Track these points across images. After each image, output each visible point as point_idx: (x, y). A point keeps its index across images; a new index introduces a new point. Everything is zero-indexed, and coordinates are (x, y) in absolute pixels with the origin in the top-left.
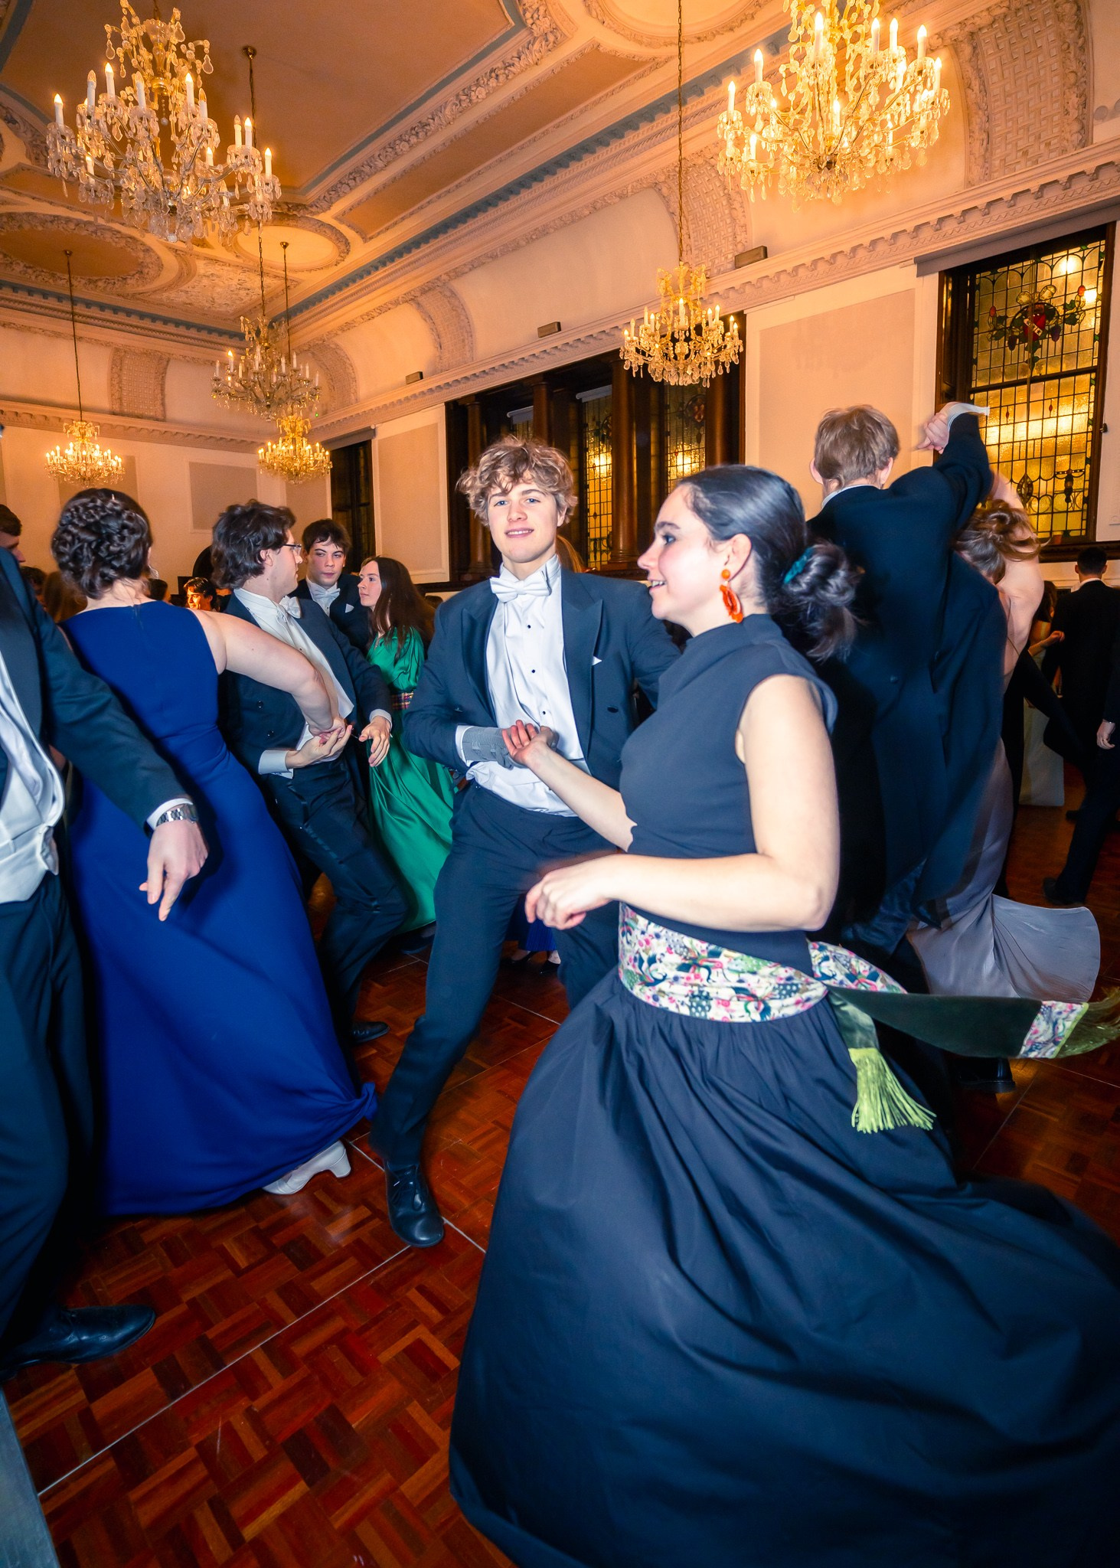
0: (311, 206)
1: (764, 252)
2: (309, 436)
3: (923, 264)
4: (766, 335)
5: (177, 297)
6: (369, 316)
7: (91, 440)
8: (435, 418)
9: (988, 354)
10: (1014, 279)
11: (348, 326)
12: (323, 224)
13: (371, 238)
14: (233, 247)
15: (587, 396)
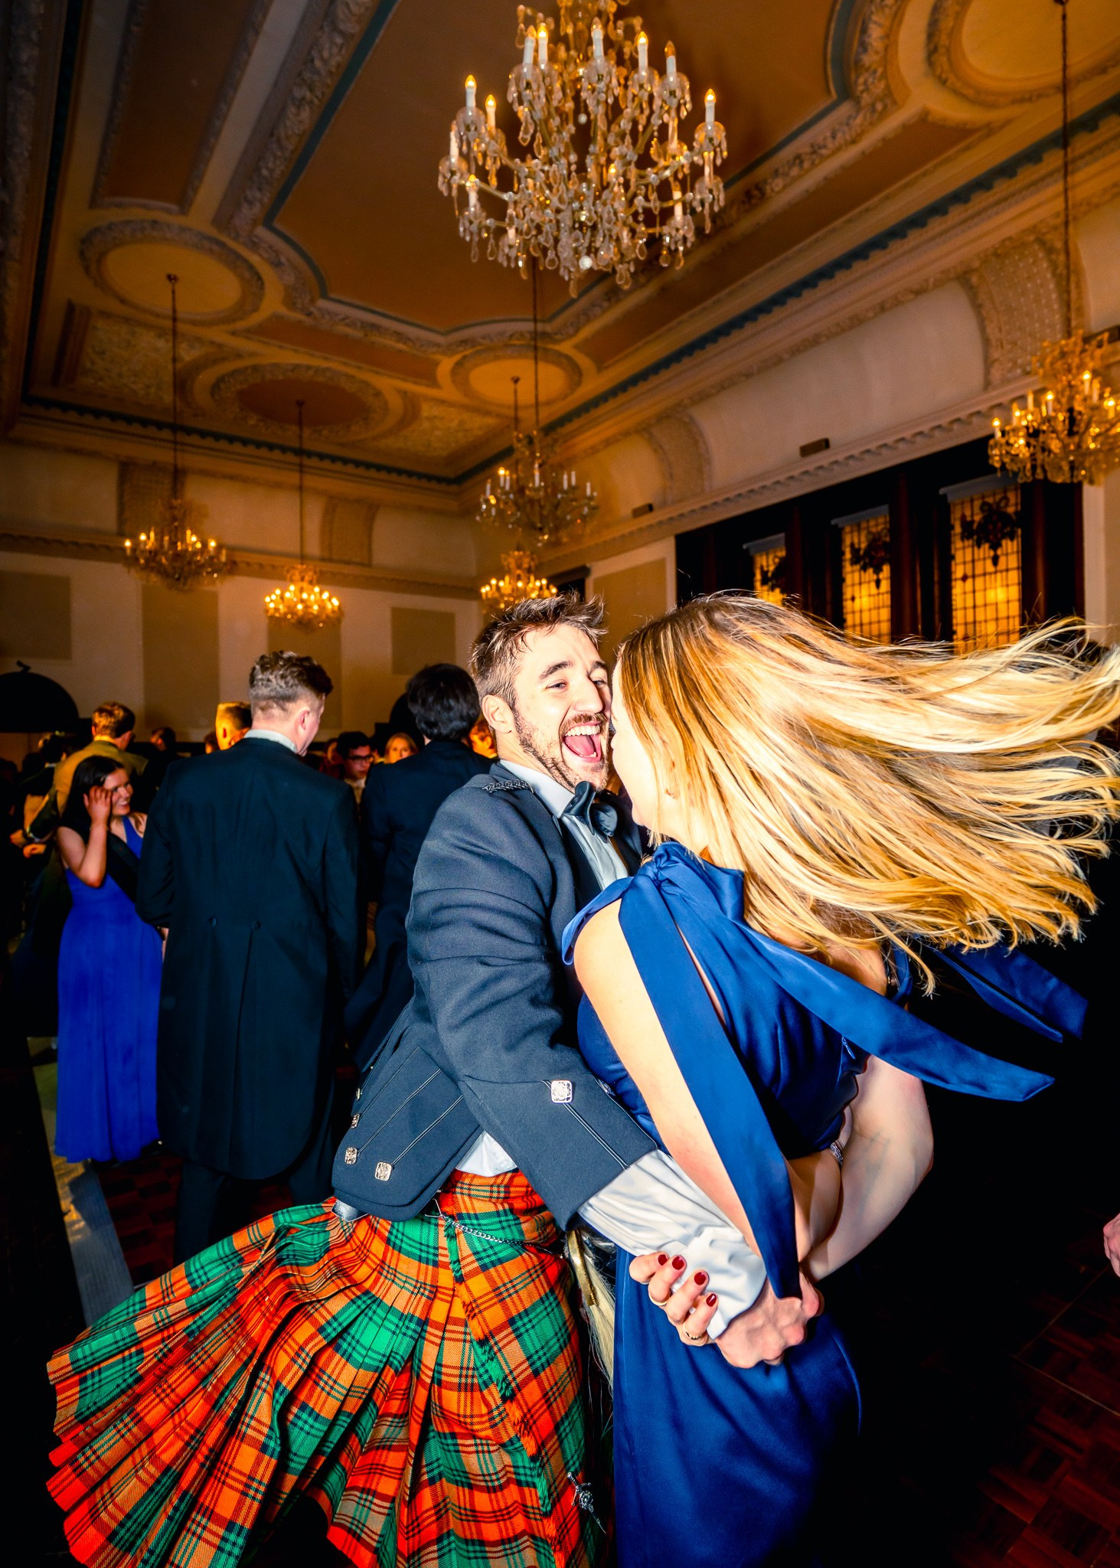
0: (556, 334)
5: (393, 443)
7: (311, 583)
8: (664, 551)
12: (560, 354)
13: (607, 368)
14: (463, 384)
15: (845, 521)
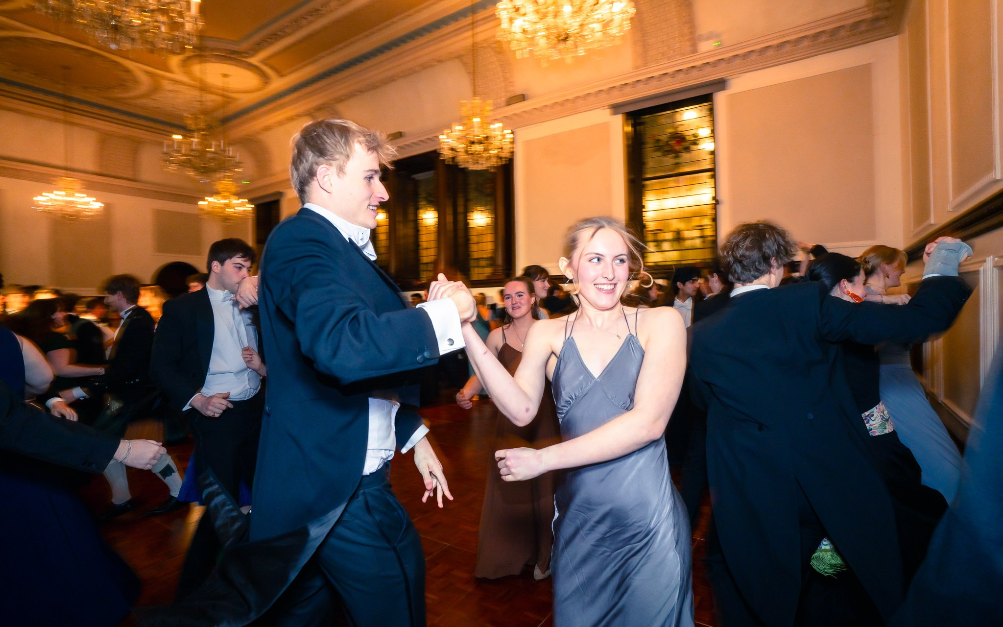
0: (243, 53)
1: (523, 98)
2: (239, 195)
3: (616, 108)
4: (528, 143)
5: (148, 102)
6: (281, 123)
9: (653, 160)
10: (663, 120)
11: (267, 129)
12: (251, 64)
13: (283, 76)
14: (188, 73)
15: (419, 176)
